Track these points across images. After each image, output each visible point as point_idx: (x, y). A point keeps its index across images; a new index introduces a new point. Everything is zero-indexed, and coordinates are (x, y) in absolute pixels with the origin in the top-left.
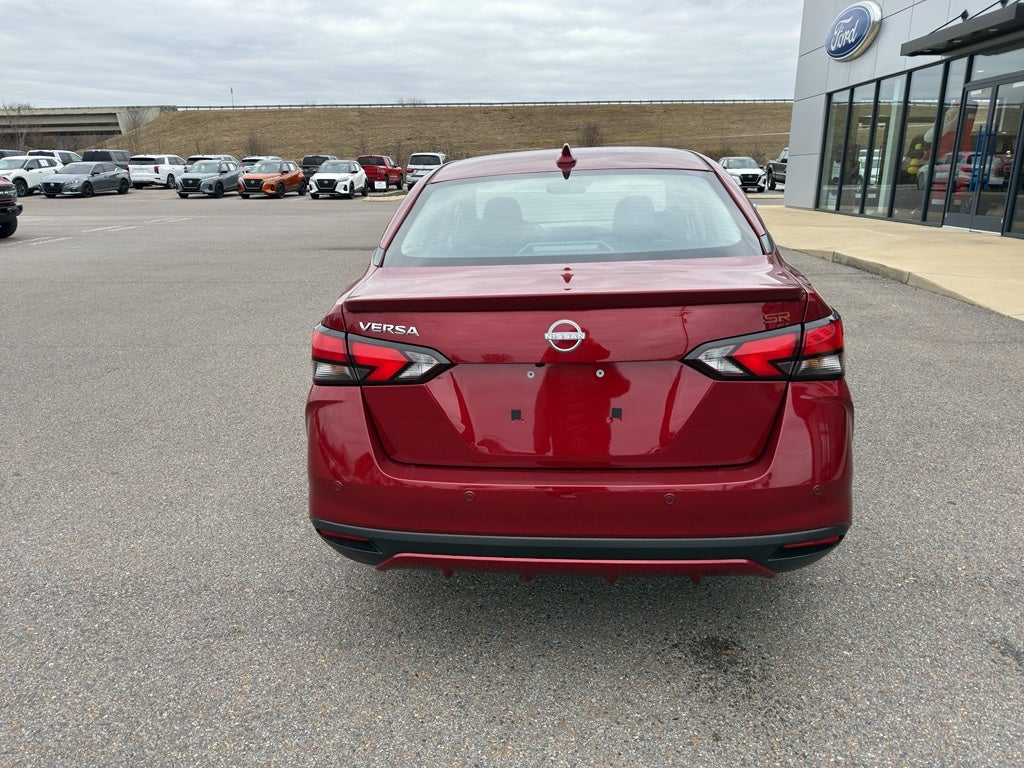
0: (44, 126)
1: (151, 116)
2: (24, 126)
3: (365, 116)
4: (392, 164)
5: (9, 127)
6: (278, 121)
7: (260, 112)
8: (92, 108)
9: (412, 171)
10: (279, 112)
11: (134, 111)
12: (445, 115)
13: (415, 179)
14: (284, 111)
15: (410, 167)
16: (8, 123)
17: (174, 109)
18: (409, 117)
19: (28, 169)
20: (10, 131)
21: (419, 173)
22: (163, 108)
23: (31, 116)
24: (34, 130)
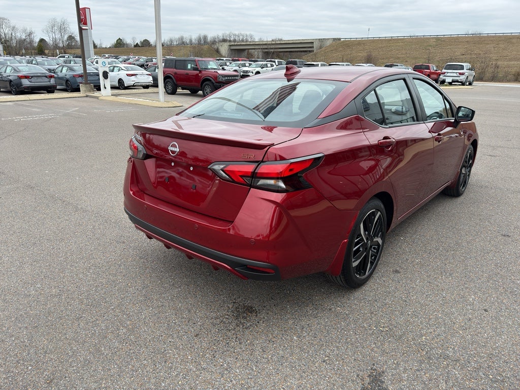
0: (280, 48)
1: (328, 43)
2: (272, 48)
3: (439, 42)
4: (435, 69)
5: (267, 49)
6: (389, 45)
7: (381, 40)
8: (304, 40)
9: (445, 73)
10: (390, 40)
11: (321, 40)
12: (491, 41)
13: (444, 78)
14: (394, 39)
15: (444, 71)
16: (266, 47)
17: (339, 39)
18: (467, 42)
19: (262, 68)
20: (267, 50)
21: (449, 74)
22: (334, 39)
23: (280, 44)
24: (276, 50)
